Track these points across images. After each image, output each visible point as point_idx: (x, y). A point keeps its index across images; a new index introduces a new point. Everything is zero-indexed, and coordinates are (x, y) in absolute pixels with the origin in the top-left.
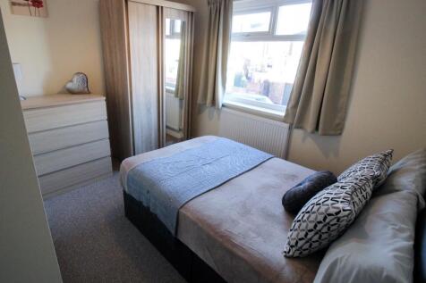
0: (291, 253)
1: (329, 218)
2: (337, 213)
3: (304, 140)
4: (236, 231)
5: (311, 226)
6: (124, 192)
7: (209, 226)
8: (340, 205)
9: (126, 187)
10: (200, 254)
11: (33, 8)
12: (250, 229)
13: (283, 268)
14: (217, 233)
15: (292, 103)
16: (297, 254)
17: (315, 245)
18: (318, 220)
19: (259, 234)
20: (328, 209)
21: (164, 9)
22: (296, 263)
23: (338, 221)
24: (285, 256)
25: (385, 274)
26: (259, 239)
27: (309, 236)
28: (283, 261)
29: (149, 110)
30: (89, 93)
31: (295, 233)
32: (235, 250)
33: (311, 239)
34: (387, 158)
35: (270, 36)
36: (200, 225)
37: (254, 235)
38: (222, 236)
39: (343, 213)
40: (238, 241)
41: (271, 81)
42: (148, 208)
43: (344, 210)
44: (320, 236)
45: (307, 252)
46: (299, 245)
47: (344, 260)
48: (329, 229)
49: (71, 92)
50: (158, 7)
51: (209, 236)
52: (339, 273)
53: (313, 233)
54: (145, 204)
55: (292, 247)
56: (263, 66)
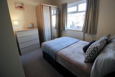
0: (86, 61)
1: (95, 49)
2: (97, 47)
3: (88, 36)
4: (71, 57)
5: (90, 52)
6: (43, 51)
7: (64, 56)
8: (97, 45)
9: (43, 49)
10: (62, 64)
11: (20, 9)
12: (75, 56)
13: (84, 65)
14: (66, 58)
15: (84, 27)
16: (87, 61)
17: (92, 58)
18: (92, 50)
19: (77, 57)
20: (94, 46)
21: (51, 7)
22: (88, 64)
23: (97, 49)
24: (84, 62)
25: (112, 59)
26: (77, 58)
27: (90, 55)
28: (84, 63)
29: (49, 32)
30: (34, 28)
31: (86, 55)
32: (71, 61)
33: (91, 56)
34: (109, 36)
35: (77, 12)
36: (61, 56)
37: (76, 57)
38: (67, 58)
39: (98, 47)
40: (72, 59)
41: (79, 26)
42: (49, 54)
43: (98, 46)
44: (93, 55)
45: (90, 60)
46: (88, 58)
47: (100, 58)
48: (95, 52)
49: (30, 28)
50: (50, 7)
51: (64, 59)
52: (99, 62)
53: (91, 54)
54: (48, 53)
55: (86, 59)
56: (77, 23)
